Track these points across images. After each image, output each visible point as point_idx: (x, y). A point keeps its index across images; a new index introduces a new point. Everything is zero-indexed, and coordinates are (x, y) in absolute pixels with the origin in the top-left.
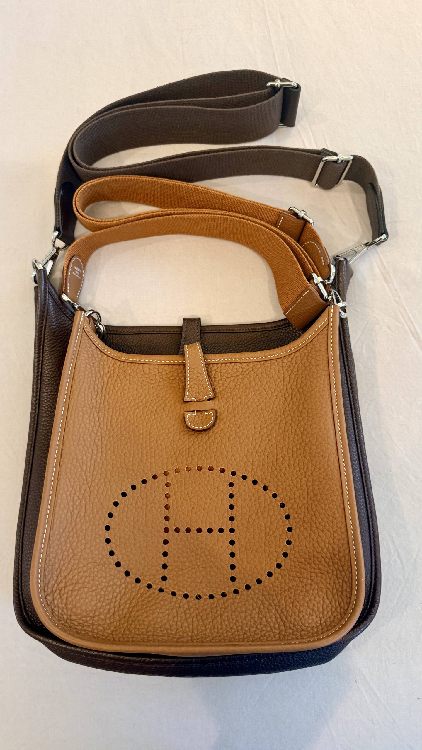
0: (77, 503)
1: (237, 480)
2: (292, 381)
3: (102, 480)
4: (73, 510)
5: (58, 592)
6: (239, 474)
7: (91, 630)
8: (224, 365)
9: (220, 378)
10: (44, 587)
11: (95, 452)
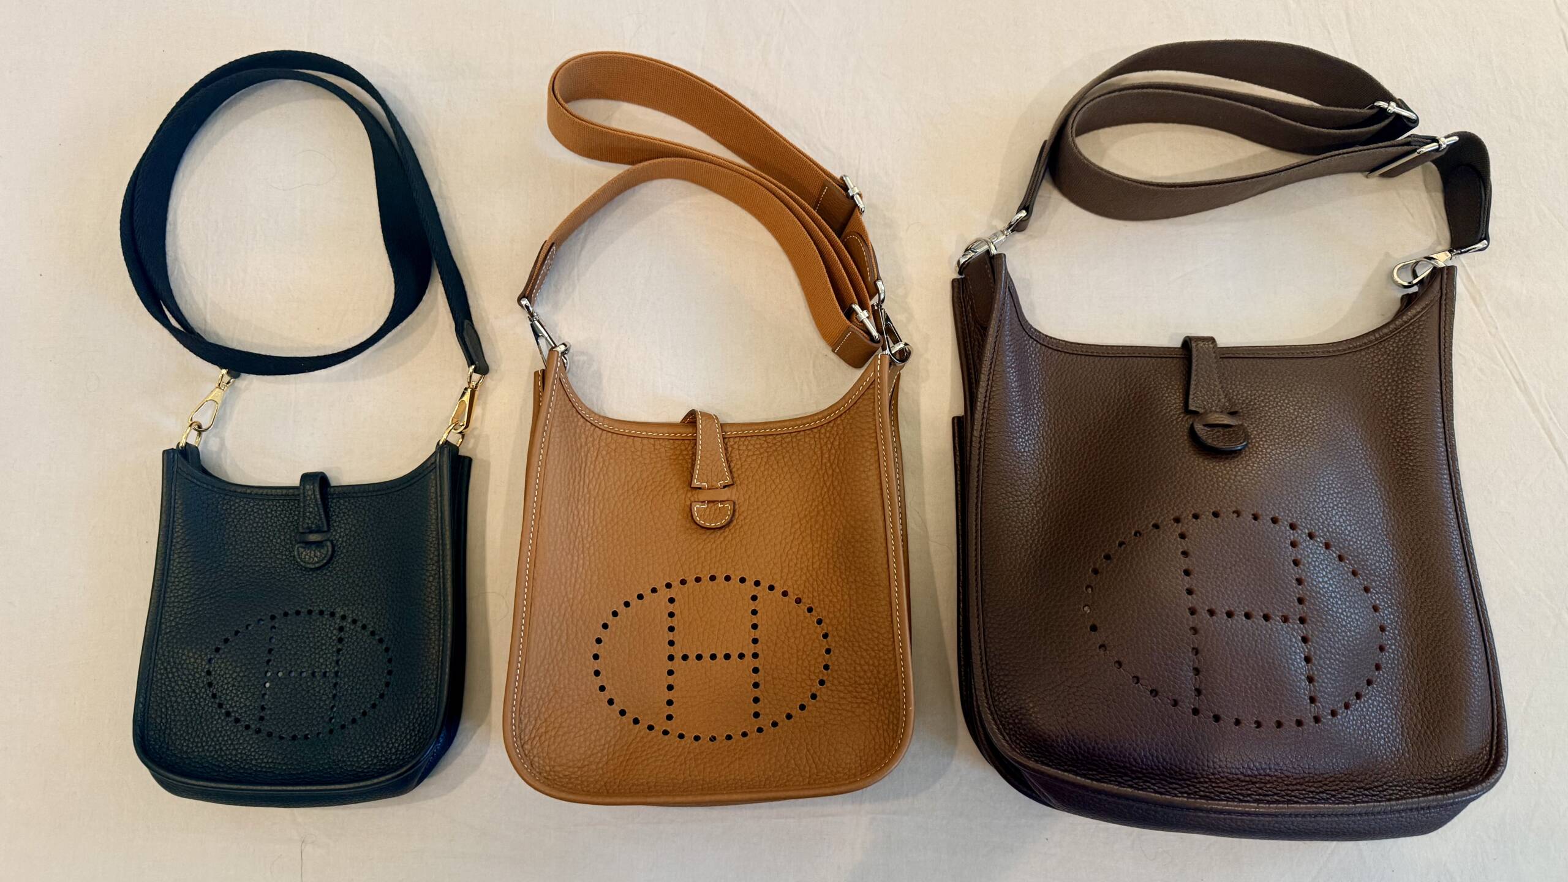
0: (557, 627)
1: (762, 592)
2: (832, 458)
3: (587, 596)
4: (552, 637)
5: (537, 738)
6: (765, 584)
7: (579, 782)
8: (743, 439)
9: (738, 457)
10: (520, 734)
11: (576, 558)
